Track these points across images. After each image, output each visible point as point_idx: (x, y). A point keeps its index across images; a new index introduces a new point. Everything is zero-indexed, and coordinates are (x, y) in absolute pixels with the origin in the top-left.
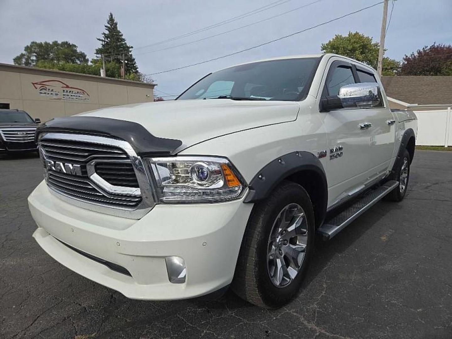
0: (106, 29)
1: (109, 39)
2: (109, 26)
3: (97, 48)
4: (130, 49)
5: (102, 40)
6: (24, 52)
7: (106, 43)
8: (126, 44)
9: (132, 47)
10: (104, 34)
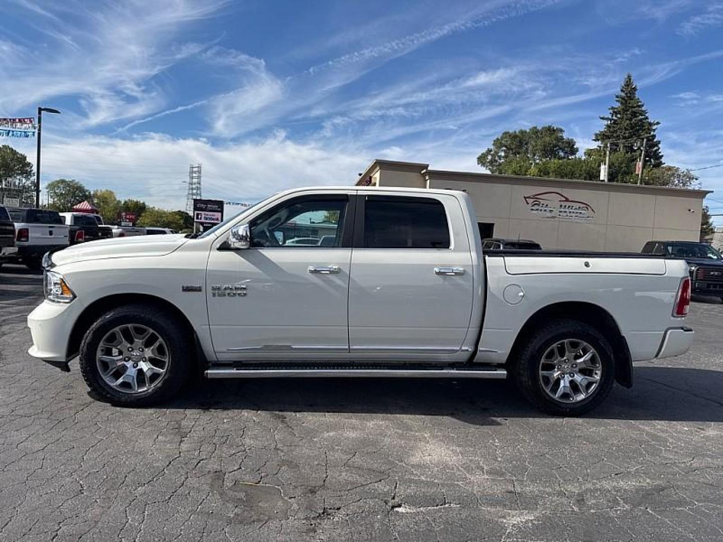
0: (617, 101)
1: (619, 116)
2: (623, 94)
3: (598, 132)
4: (654, 127)
5: (607, 119)
6: (492, 147)
7: (612, 121)
8: (647, 118)
9: (658, 123)
10: (613, 108)
